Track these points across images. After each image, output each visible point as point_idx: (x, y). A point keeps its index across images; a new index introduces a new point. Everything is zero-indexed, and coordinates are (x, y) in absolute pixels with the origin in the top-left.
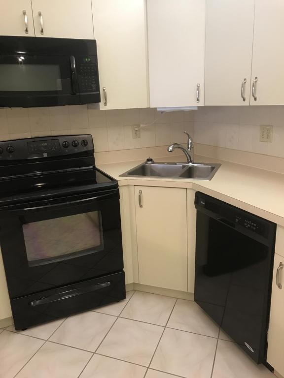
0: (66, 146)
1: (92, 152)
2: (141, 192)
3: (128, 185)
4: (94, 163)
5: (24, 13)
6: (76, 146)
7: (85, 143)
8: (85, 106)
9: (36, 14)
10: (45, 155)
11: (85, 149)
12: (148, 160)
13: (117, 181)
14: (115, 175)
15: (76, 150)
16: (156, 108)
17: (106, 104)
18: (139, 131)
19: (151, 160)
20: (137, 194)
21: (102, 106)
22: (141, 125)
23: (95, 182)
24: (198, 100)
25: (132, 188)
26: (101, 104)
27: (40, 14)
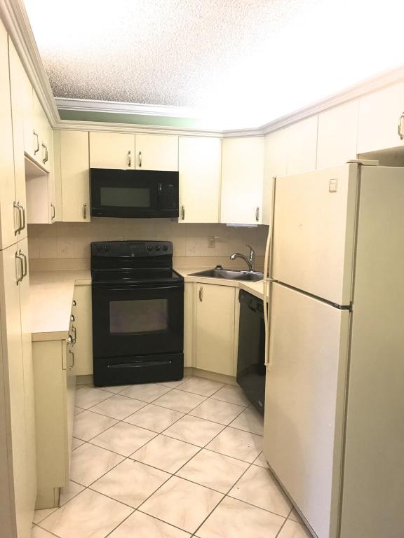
0: (150, 250)
1: (170, 256)
2: (201, 288)
3: (192, 282)
4: (171, 265)
5: (129, 153)
6: (158, 250)
7: (166, 249)
8: (169, 219)
9: (137, 153)
10: (133, 255)
11: (165, 253)
12: (218, 267)
13: (183, 278)
14: (184, 274)
15: (158, 253)
16: (225, 224)
17: (183, 218)
18: (214, 241)
19: (220, 267)
20: (199, 289)
21: (180, 221)
22: (216, 237)
23: (171, 277)
24: (257, 219)
25: (195, 285)
26: (180, 218)
27: (140, 153)
